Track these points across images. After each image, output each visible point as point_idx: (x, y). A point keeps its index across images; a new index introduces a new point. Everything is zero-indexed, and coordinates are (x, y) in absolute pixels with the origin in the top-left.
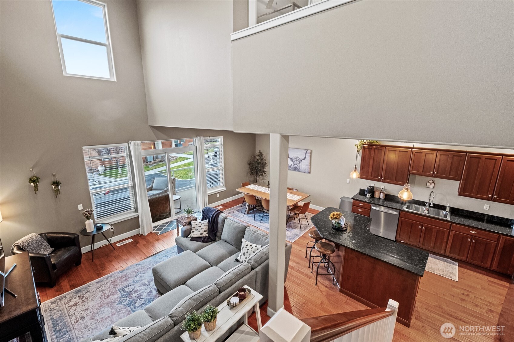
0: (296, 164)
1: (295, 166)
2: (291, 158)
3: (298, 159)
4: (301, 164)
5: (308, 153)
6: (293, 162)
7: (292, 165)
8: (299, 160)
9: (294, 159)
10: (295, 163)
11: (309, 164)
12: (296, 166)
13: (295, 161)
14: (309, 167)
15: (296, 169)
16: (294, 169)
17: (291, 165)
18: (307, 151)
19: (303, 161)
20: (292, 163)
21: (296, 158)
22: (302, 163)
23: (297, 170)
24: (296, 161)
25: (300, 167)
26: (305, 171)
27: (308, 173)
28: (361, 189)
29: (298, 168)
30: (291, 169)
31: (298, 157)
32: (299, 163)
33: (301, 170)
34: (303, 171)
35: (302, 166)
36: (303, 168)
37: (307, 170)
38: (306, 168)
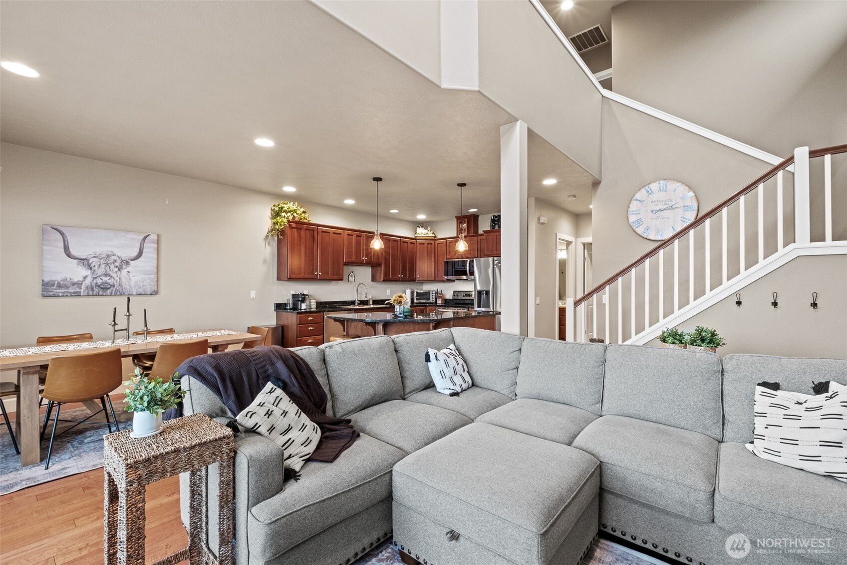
0: (106, 275)
1: (99, 281)
2: (83, 257)
3: (113, 258)
4: (124, 272)
5: (152, 242)
6: (91, 269)
7: (85, 277)
8: (119, 261)
9: (95, 259)
10: (100, 271)
11: (156, 271)
12: (105, 279)
13: (103, 266)
14: (154, 276)
15: (106, 289)
16: (96, 290)
17: (81, 279)
18: (145, 238)
19: (132, 263)
20: (89, 272)
21: (103, 256)
22: (129, 269)
23: (109, 291)
24: (107, 264)
25: (124, 280)
26: (141, 291)
27: (151, 294)
28: (277, 304)
29: (114, 286)
30: (82, 290)
31: (112, 254)
32: (119, 269)
33: (125, 289)
34: (136, 291)
35: (130, 279)
36: (135, 283)
37: (148, 286)
38: (145, 282)
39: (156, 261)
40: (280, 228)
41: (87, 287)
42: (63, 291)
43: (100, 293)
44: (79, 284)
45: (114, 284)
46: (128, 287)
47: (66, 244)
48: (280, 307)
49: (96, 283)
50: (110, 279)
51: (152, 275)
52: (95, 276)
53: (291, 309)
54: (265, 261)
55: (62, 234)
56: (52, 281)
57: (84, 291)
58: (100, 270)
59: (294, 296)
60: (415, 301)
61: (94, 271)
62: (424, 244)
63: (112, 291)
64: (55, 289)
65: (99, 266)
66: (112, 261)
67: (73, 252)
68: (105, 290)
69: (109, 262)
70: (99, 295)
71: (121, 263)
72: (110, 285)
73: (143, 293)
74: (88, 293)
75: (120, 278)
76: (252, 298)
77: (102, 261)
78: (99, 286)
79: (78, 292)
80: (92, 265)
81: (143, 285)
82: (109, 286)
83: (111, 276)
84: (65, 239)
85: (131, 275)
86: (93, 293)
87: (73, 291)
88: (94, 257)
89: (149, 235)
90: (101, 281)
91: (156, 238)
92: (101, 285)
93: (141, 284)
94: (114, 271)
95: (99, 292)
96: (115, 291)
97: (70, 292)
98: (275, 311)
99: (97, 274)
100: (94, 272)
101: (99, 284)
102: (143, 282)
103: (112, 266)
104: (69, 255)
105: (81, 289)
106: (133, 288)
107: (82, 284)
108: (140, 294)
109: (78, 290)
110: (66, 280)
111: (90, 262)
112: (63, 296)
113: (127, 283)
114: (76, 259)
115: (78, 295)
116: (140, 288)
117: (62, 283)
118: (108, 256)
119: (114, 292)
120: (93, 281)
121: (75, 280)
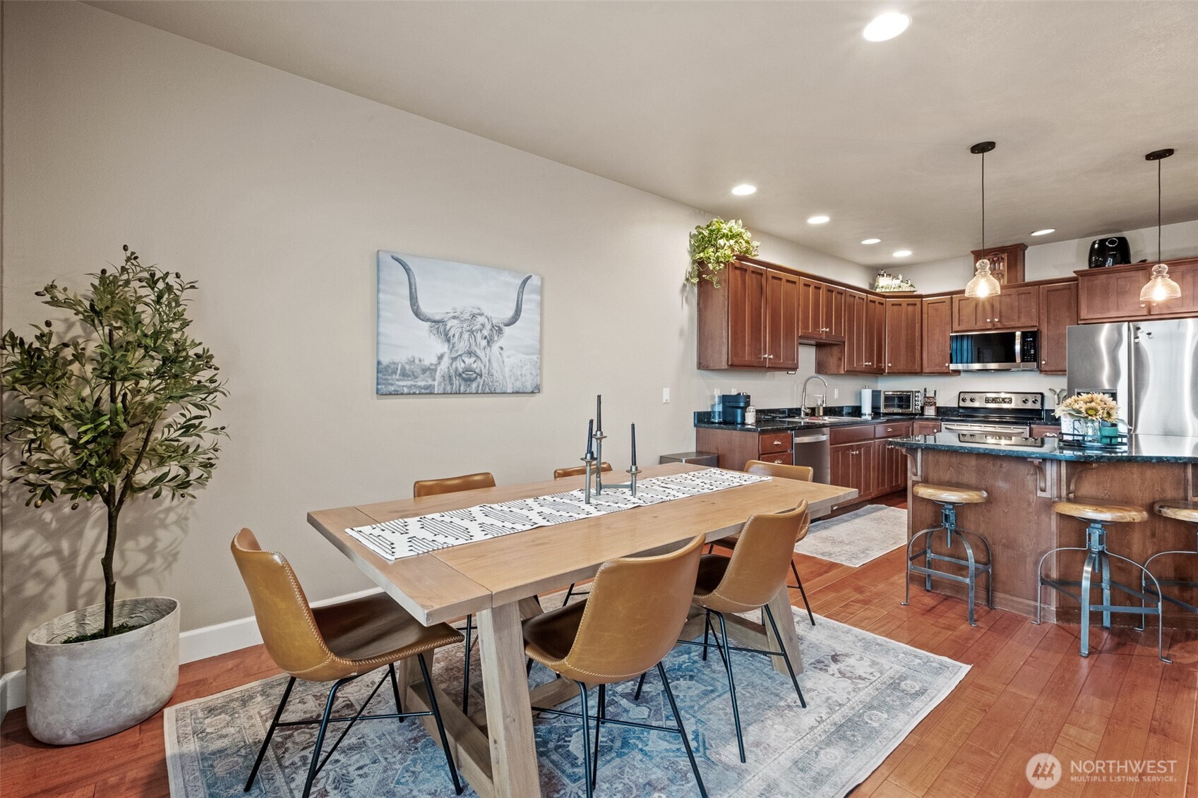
0: (470, 353)
1: (460, 366)
2: (437, 318)
4: (495, 347)
5: (534, 291)
6: (448, 341)
7: (441, 358)
8: (488, 327)
9: (455, 322)
10: (462, 346)
11: (539, 347)
12: (469, 361)
13: (466, 336)
15: (469, 380)
16: (456, 382)
17: (435, 361)
18: (524, 283)
19: (507, 330)
20: (443, 348)
21: (467, 316)
22: (501, 342)
23: (474, 385)
24: (472, 332)
25: (495, 365)
26: (518, 385)
27: (532, 392)
28: (698, 413)
29: (481, 376)
30: (436, 383)
31: (478, 311)
32: (488, 342)
33: (496, 382)
34: (511, 386)
35: (503, 362)
36: (511, 371)
37: (529, 375)
38: (525, 368)
39: (538, 329)
40: (718, 268)
41: (443, 377)
42: (409, 383)
43: (462, 389)
44: (430, 370)
45: (481, 371)
46: (501, 377)
47: (413, 290)
48: (703, 419)
49: (456, 369)
50: (475, 361)
51: (535, 354)
52: (454, 355)
53: (720, 423)
54: (681, 333)
55: (407, 270)
56: (394, 363)
57: (440, 384)
58: (462, 343)
59: (725, 399)
60: (883, 410)
61: (453, 344)
62: (900, 305)
63: (478, 386)
64: (398, 380)
65: (461, 334)
66: (478, 326)
67: (424, 308)
68: (469, 383)
69: (474, 329)
70: (460, 393)
71: (491, 330)
72: (475, 372)
73: (521, 391)
74: (444, 389)
75: (489, 361)
76: (664, 401)
77: (465, 325)
78: (460, 375)
79: (431, 385)
80: (451, 334)
81: (521, 375)
82: (475, 375)
83: (477, 356)
84: (412, 280)
85: (505, 353)
86: (452, 388)
87: (422, 384)
88: (454, 318)
89: (530, 277)
90: (463, 365)
91: (539, 283)
92: (463, 372)
93: (519, 373)
94: (482, 347)
95: (460, 386)
96: (483, 385)
97: (419, 387)
98: (695, 426)
99: (457, 351)
100: (453, 347)
101: (461, 370)
102: (522, 367)
103: (479, 335)
104: (417, 313)
105: (434, 380)
106: (508, 380)
107: (435, 370)
108: (517, 393)
109: (430, 382)
110: (414, 361)
111: (448, 328)
112: (409, 394)
113: (499, 371)
114: (428, 320)
115: (428, 392)
116: (517, 380)
117: (407, 367)
118: (474, 316)
119: (481, 387)
120: (451, 365)
121: (427, 363)
